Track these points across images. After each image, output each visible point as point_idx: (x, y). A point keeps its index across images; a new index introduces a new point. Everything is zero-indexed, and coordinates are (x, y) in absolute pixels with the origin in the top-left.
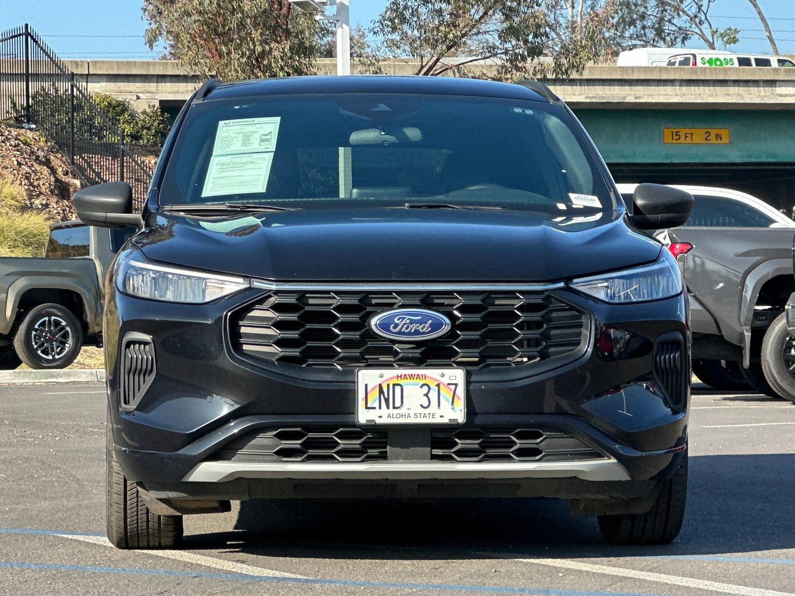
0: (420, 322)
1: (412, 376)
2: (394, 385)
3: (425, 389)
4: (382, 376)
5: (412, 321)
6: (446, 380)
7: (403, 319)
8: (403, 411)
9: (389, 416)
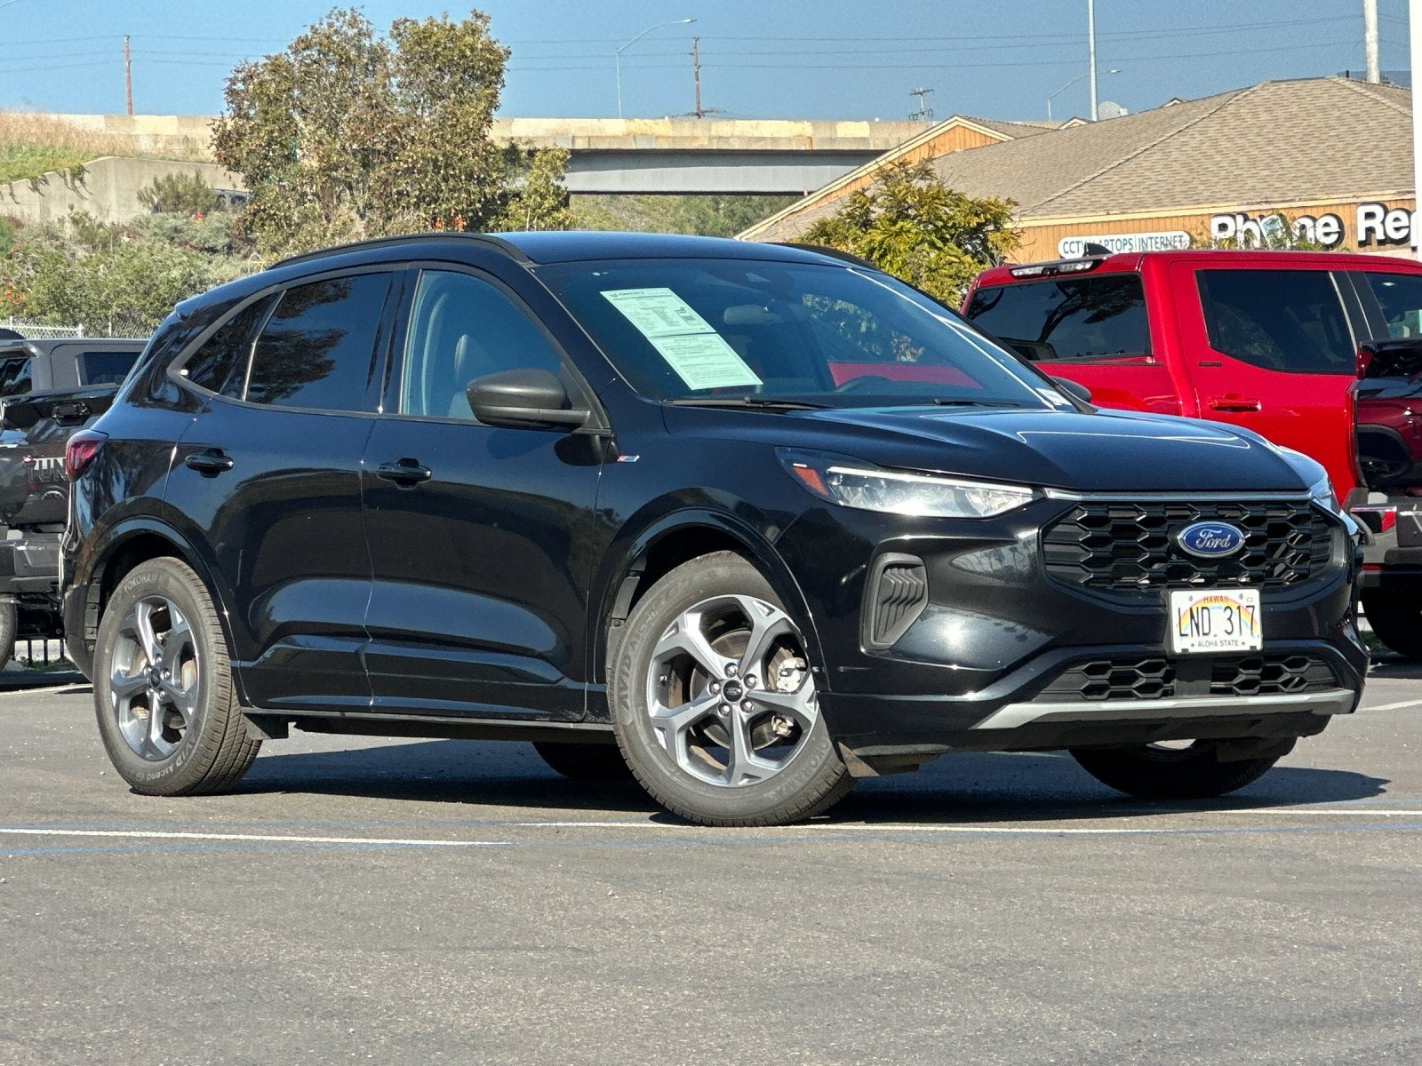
0: (1222, 537)
1: (1216, 599)
2: (1203, 608)
3: (1228, 611)
4: (1191, 599)
5: (1216, 536)
6: (1244, 603)
7: (1207, 532)
8: (1210, 638)
9: (1200, 645)
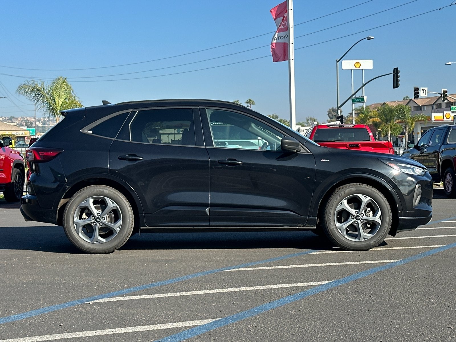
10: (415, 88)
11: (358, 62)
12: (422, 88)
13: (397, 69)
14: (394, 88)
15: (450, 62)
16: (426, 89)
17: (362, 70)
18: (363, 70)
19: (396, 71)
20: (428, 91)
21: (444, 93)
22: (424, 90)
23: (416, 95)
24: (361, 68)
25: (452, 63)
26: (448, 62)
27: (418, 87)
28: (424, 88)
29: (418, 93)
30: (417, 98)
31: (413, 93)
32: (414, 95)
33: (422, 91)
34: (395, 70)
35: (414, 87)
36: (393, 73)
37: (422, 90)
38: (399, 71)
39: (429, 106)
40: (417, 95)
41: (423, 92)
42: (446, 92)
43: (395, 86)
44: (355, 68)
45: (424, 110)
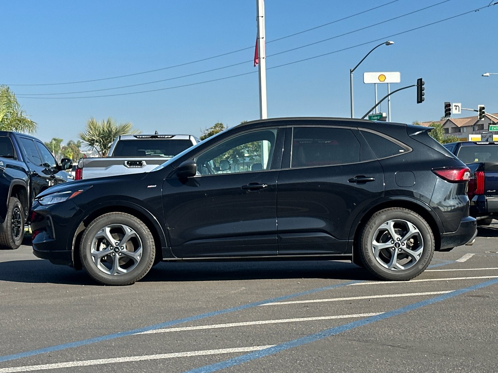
10: (447, 104)
11: (382, 75)
12: (454, 104)
13: (421, 79)
14: (418, 102)
15: (488, 73)
16: (460, 105)
17: (387, 84)
18: (389, 84)
19: (420, 83)
20: (461, 107)
21: (480, 110)
22: (457, 106)
23: (447, 112)
24: (386, 81)
25: (490, 74)
26: (486, 73)
27: (450, 103)
28: (456, 104)
29: (450, 110)
30: (449, 116)
31: (444, 110)
32: (445, 112)
33: (454, 108)
34: (419, 81)
35: (445, 103)
36: (416, 84)
37: (455, 106)
38: (424, 82)
39: (469, 127)
40: (449, 112)
41: (456, 109)
42: (483, 108)
43: (419, 100)
44: (379, 82)
45: (463, 132)
